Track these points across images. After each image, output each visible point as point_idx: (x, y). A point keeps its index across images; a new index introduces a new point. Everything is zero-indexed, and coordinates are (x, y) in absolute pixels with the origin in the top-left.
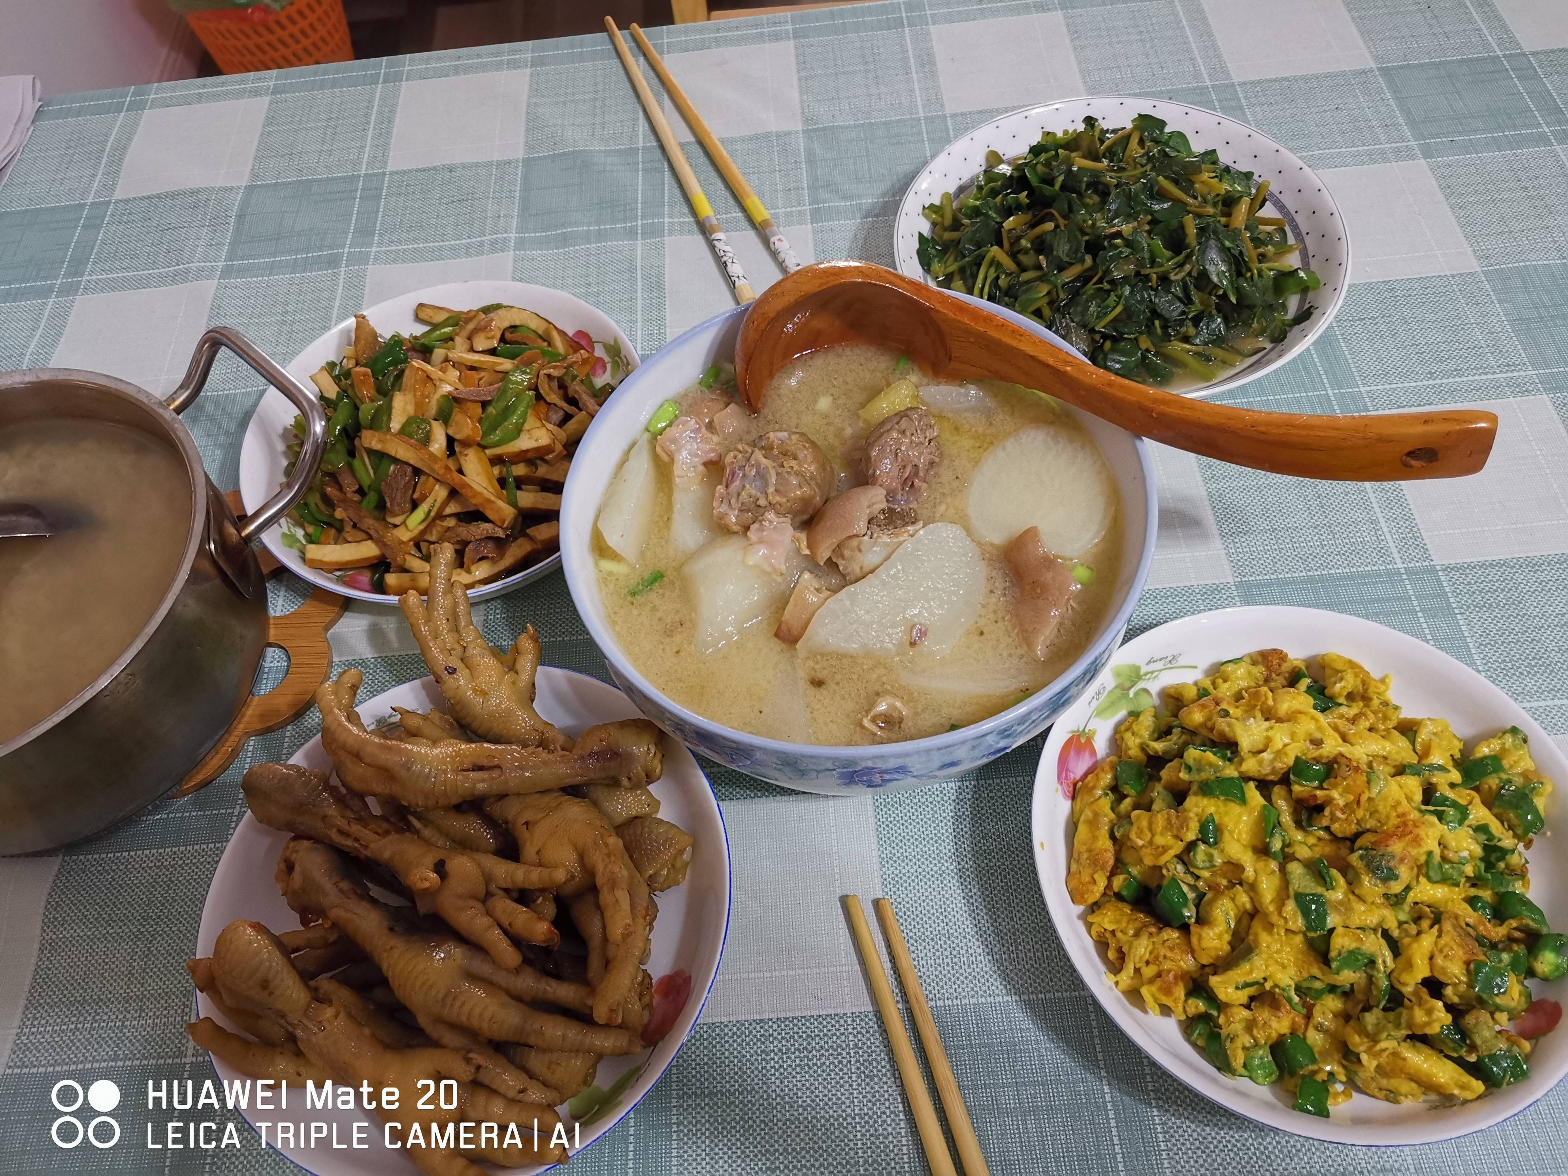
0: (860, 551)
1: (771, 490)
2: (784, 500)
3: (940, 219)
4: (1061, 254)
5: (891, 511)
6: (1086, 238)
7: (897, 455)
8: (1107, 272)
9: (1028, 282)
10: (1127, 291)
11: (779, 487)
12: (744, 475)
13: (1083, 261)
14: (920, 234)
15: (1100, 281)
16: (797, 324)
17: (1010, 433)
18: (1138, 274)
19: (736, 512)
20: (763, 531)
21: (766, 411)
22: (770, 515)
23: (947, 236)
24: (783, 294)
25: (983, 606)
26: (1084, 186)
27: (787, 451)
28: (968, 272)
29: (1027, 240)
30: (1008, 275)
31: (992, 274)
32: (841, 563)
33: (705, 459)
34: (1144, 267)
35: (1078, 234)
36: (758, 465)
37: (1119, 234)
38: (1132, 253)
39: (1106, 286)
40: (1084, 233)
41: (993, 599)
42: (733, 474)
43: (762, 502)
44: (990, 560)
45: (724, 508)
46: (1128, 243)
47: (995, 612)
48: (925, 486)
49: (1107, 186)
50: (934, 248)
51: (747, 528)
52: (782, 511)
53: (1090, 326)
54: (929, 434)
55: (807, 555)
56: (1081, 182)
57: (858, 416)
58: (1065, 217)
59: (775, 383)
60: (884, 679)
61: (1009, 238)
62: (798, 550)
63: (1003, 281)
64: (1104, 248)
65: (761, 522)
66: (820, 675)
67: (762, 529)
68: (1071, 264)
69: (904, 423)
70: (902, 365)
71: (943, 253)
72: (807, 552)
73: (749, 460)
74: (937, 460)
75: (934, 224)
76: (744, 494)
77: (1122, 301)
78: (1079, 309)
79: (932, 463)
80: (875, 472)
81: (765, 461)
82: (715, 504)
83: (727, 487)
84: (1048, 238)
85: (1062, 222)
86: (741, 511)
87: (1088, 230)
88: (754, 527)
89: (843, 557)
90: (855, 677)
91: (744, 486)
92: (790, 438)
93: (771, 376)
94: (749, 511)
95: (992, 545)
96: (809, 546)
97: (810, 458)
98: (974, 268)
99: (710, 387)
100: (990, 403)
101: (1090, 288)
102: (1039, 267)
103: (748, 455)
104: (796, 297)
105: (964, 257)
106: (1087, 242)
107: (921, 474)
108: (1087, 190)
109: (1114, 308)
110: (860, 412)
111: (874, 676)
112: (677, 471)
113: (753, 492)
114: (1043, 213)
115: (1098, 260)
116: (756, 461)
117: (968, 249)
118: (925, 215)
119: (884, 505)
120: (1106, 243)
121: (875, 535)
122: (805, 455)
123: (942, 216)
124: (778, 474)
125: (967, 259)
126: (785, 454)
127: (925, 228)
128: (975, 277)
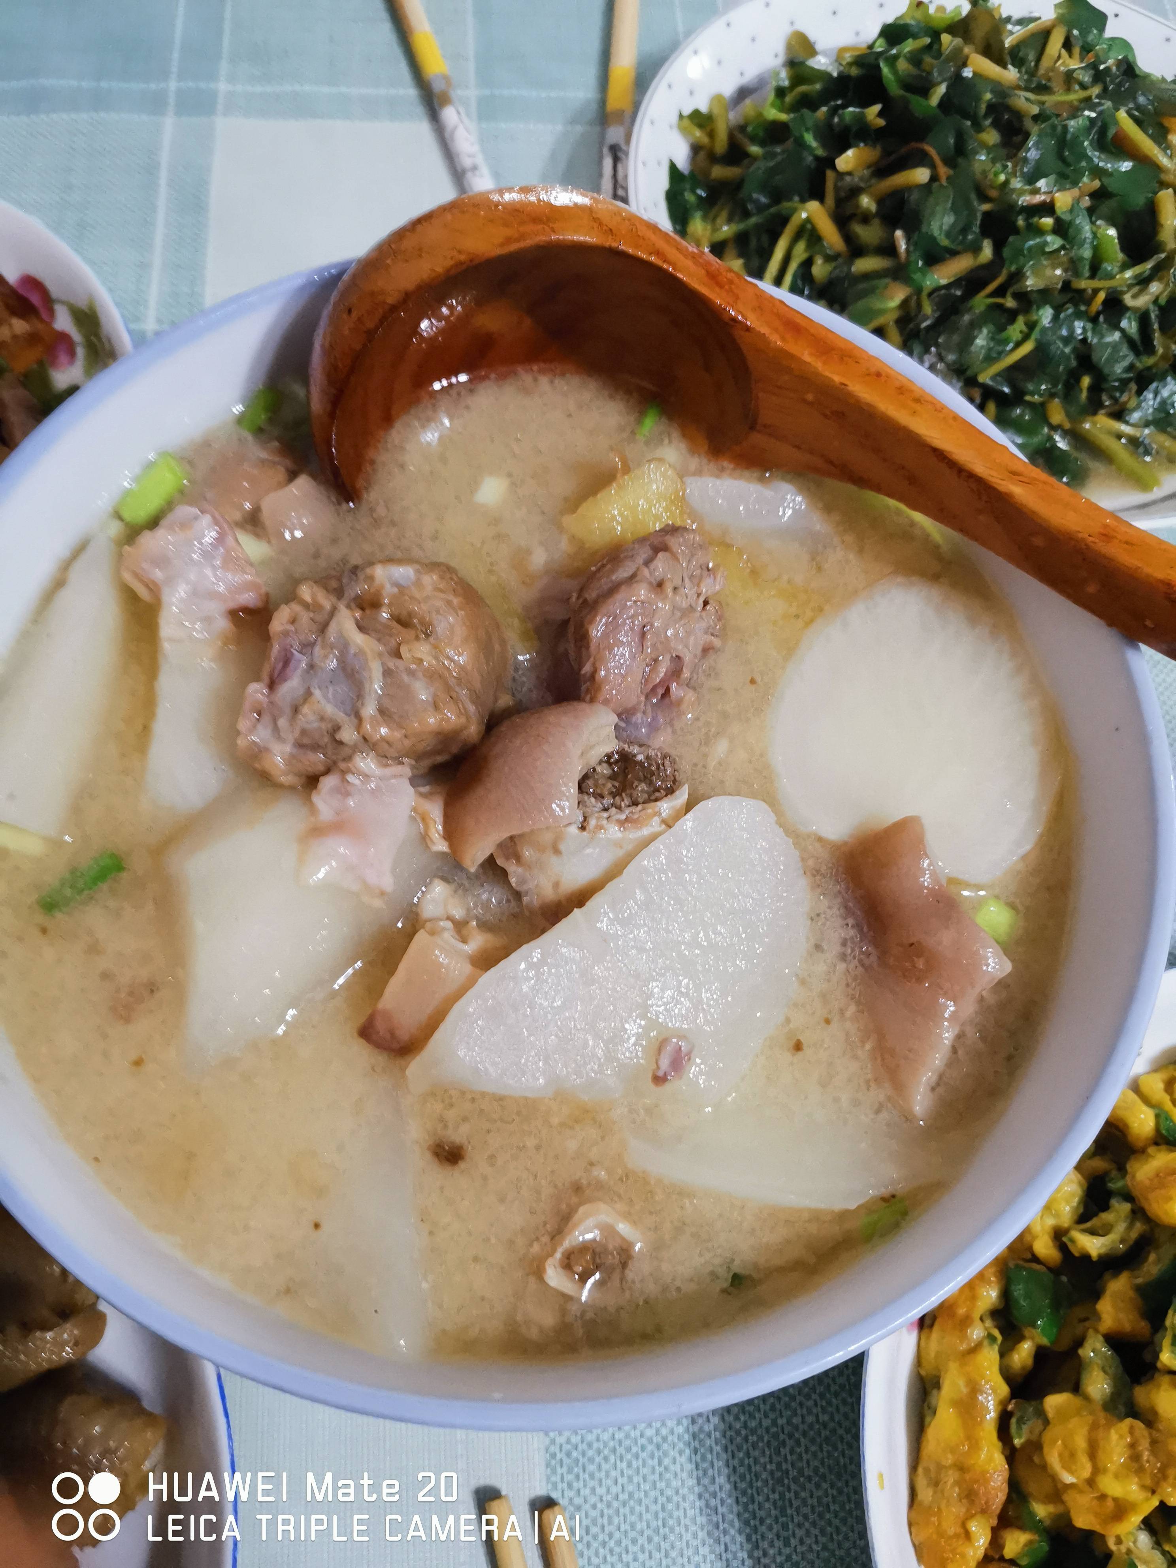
0: (557, 851)
1: (369, 710)
2: (398, 734)
3: (705, 140)
4: (936, 233)
5: (625, 759)
6: (986, 207)
7: (643, 635)
8: (1017, 276)
9: (867, 276)
10: (1046, 315)
11: (387, 703)
12: (311, 666)
13: (976, 249)
14: (673, 167)
15: (1000, 292)
16: (446, 319)
17: (856, 592)
18: (1067, 286)
19: (288, 748)
20: (347, 794)
21: (372, 496)
22: (366, 763)
23: (718, 172)
24: (419, 252)
25: (803, 982)
26: (983, 107)
27: (410, 615)
28: (753, 243)
29: (871, 195)
30: (829, 259)
31: (800, 252)
32: (515, 873)
33: (232, 605)
34: (1077, 274)
35: (973, 196)
36: (344, 646)
37: (1048, 208)
38: (1063, 247)
39: (1010, 303)
40: (984, 198)
41: (821, 968)
42: (286, 660)
43: (348, 735)
44: (816, 873)
45: (260, 735)
46: (1062, 229)
47: (824, 996)
48: (690, 696)
49: (1018, 115)
50: (693, 191)
51: (312, 781)
52: (392, 753)
53: (969, 373)
54: (708, 587)
55: (443, 854)
56: (978, 99)
57: (560, 529)
58: (950, 162)
59: (396, 435)
60: (594, 1154)
61: (837, 189)
62: (424, 839)
63: (820, 269)
64: (1016, 231)
65: (344, 773)
66: (457, 1135)
67: (344, 791)
68: (953, 253)
69: (661, 566)
70: (651, 423)
71: (709, 204)
72: (442, 846)
73: (323, 628)
74: (717, 642)
75: (696, 149)
76: (305, 709)
77: (1035, 335)
78: (956, 338)
79: (706, 650)
80: (595, 671)
81: (358, 639)
82: (243, 725)
83: (272, 685)
84: (914, 196)
85: (943, 171)
86: (300, 745)
87: (993, 193)
88: (328, 783)
89: (518, 858)
90: (531, 1142)
91: (308, 694)
92: (418, 583)
93: (388, 420)
94: (315, 747)
95: (820, 839)
96: (449, 835)
97: (460, 632)
98: (765, 239)
99: (259, 432)
100: (819, 524)
101: (981, 302)
102: (888, 249)
103: (320, 618)
104: (449, 263)
105: (746, 214)
106: (986, 214)
107: (686, 674)
108: (986, 116)
109: (1018, 344)
110: (568, 520)
111: (572, 1145)
112: (167, 629)
113: (330, 709)
114: (903, 150)
115: (1006, 252)
116: (341, 636)
117: (756, 202)
118: (683, 130)
119: (611, 746)
120: (1021, 222)
121: (592, 822)
122: (452, 628)
123: (711, 135)
124: (387, 673)
125: (753, 220)
126: (403, 621)
127: (681, 156)
128: (766, 255)
